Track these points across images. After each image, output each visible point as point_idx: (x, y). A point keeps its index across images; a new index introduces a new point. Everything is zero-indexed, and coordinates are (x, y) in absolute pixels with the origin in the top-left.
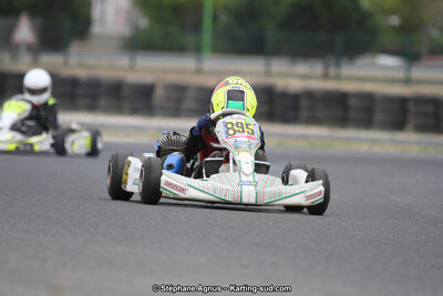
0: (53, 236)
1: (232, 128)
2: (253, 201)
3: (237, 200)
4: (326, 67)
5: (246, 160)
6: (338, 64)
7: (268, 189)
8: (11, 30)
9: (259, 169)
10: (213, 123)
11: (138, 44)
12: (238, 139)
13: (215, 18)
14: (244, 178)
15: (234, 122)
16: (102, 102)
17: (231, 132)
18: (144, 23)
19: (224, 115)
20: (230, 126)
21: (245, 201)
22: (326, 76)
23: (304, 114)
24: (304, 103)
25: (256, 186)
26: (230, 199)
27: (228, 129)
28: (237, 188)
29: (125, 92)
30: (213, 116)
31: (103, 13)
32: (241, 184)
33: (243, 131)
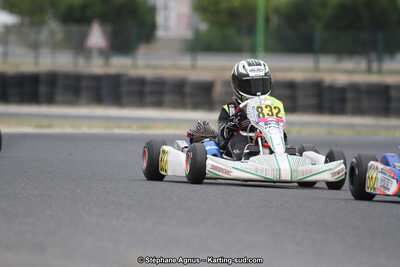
0: (125, 220)
4: (370, 62)
6: (380, 60)
8: (84, 36)
11: (199, 45)
13: (267, 20)
16: (167, 98)
18: (203, 27)
22: (369, 71)
23: (350, 105)
24: (350, 95)
29: (188, 90)
31: (167, 19)
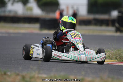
1: (73, 36)
2: (85, 60)
3: (80, 60)
7: (89, 56)
12: (76, 39)
14: (81, 53)
15: (73, 33)
17: (73, 37)
20: (72, 35)
21: (82, 60)
25: (85, 55)
27: (72, 36)
28: (79, 56)
30: (64, 32)
33: (77, 37)
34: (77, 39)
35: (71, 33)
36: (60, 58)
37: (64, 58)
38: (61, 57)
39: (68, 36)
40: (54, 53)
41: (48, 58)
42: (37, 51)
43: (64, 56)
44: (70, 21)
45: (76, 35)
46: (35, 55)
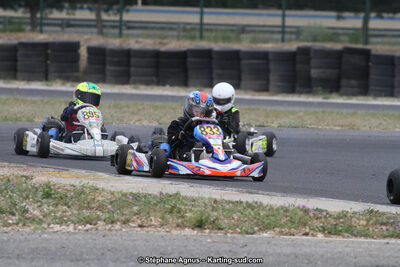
1: (87, 115)
2: (102, 155)
3: (93, 155)
5: (96, 132)
9: (104, 137)
10: (76, 112)
12: (91, 121)
14: (96, 143)
15: (88, 111)
17: (86, 117)
19: (82, 107)
20: (85, 113)
21: (97, 155)
25: (103, 146)
26: (89, 154)
27: (85, 115)
28: (93, 148)
30: (76, 107)
32: (95, 146)
33: (93, 117)
34: (93, 120)
35: (84, 110)
36: (62, 152)
37: (68, 152)
38: (62, 150)
39: (80, 115)
40: (54, 144)
41: (44, 152)
42: (31, 141)
43: (69, 148)
44: (91, 91)
45: (92, 114)
46: (28, 148)
